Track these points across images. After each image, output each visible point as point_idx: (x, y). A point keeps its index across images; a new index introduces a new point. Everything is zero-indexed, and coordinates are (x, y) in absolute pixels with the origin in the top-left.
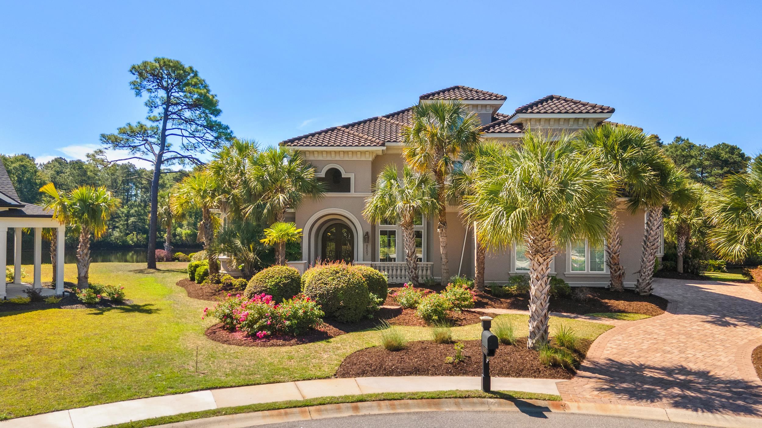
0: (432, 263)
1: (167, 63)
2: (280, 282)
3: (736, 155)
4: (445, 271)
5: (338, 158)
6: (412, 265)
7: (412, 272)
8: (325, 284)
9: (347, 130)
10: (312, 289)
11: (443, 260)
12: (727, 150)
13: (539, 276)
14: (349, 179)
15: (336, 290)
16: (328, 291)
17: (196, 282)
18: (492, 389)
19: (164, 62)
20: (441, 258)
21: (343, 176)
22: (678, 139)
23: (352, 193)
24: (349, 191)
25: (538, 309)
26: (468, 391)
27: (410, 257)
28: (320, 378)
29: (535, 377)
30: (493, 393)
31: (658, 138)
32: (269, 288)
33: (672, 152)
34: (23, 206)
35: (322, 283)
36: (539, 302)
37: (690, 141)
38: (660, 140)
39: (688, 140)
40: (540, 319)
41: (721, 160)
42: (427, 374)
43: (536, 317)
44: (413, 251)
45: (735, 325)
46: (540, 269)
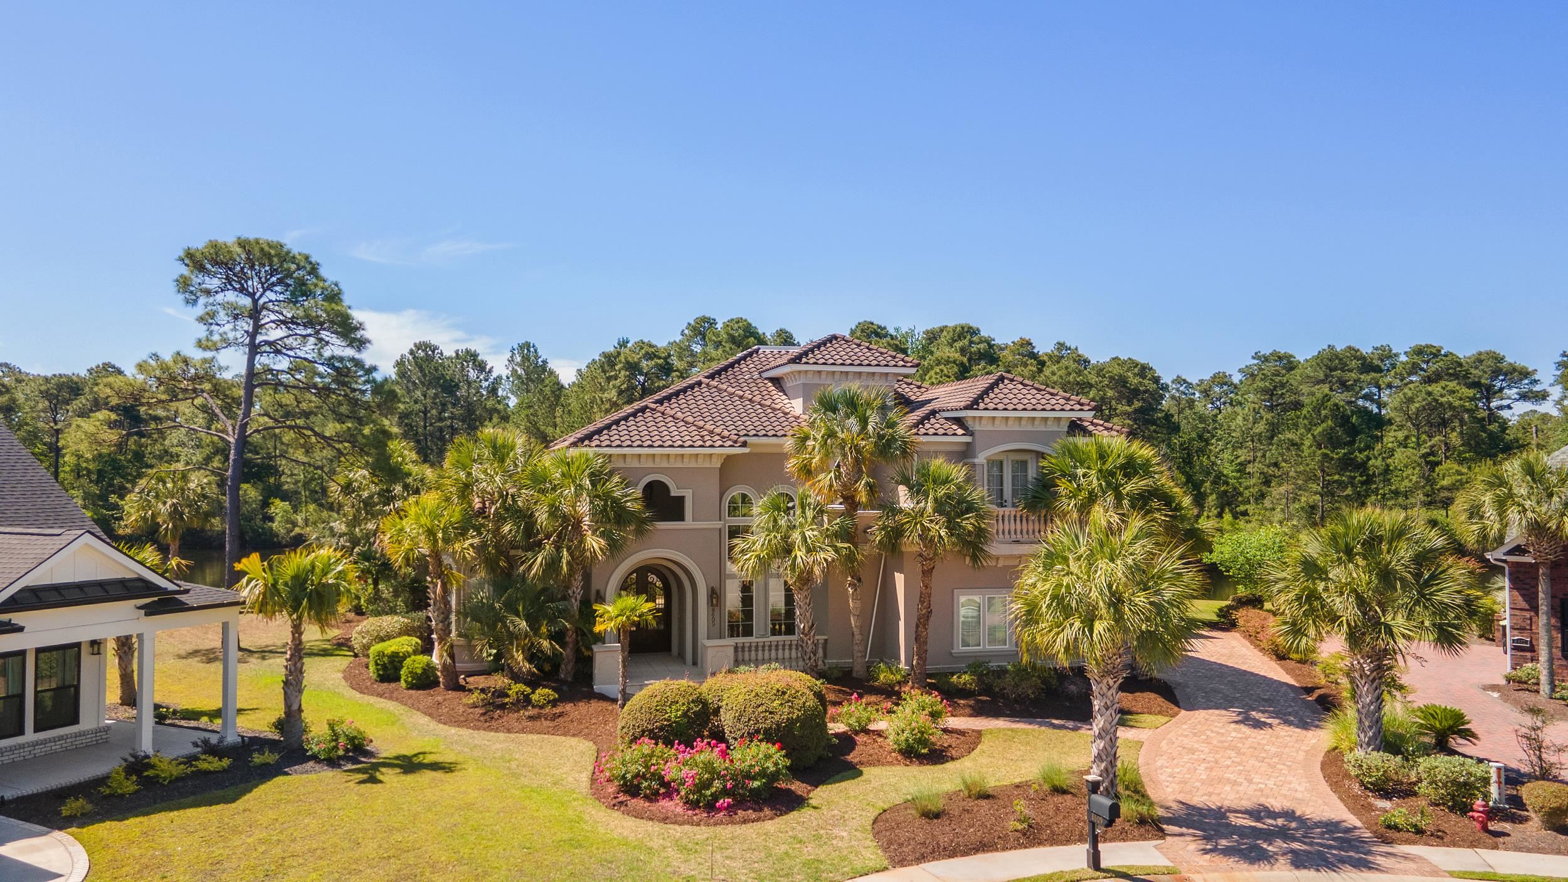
0: (826, 637)
1: (266, 248)
2: (688, 710)
3: (1149, 380)
4: (860, 655)
5: (665, 464)
6: (810, 648)
7: (810, 658)
8: (771, 713)
9: (661, 409)
10: (749, 720)
11: (857, 637)
12: (1136, 370)
13: (1109, 703)
14: (681, 499)
15: (791, 722)
16: (779, 725)
17: (403, 684)
18: (1103, 865)
19: (262, 250)
20: (853, 634)
21: (673, 494)
22: (1061, 346)
23: (689, 523)
24: (681, 518)
25: (1107, 746)
26: (1075, 872)
27: (806, 635)
28: (877, 871)
29: (1124, 840)
30: (1104, 871)
31: (1031, 344)
32: (675, 722)
33: (1061, 377)
34: (187, 591)
35: (766, 711)
36: (1108, 737)
37: (1080, 352)
38: (1034, 347)
39: (1076, 349)
40: (1109, 759)
41: (1129, 388)
42: (997, 850)
43: (1104, 757)
44: (810, 624)
45: (1271, 726)
46: (1110, 693)
